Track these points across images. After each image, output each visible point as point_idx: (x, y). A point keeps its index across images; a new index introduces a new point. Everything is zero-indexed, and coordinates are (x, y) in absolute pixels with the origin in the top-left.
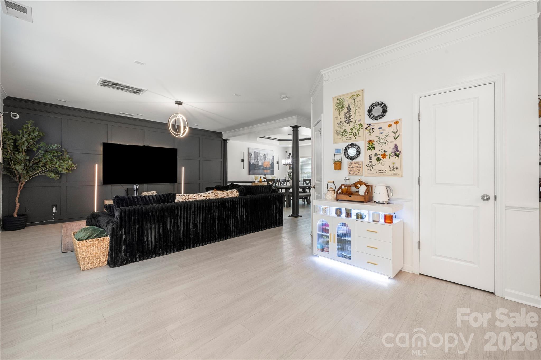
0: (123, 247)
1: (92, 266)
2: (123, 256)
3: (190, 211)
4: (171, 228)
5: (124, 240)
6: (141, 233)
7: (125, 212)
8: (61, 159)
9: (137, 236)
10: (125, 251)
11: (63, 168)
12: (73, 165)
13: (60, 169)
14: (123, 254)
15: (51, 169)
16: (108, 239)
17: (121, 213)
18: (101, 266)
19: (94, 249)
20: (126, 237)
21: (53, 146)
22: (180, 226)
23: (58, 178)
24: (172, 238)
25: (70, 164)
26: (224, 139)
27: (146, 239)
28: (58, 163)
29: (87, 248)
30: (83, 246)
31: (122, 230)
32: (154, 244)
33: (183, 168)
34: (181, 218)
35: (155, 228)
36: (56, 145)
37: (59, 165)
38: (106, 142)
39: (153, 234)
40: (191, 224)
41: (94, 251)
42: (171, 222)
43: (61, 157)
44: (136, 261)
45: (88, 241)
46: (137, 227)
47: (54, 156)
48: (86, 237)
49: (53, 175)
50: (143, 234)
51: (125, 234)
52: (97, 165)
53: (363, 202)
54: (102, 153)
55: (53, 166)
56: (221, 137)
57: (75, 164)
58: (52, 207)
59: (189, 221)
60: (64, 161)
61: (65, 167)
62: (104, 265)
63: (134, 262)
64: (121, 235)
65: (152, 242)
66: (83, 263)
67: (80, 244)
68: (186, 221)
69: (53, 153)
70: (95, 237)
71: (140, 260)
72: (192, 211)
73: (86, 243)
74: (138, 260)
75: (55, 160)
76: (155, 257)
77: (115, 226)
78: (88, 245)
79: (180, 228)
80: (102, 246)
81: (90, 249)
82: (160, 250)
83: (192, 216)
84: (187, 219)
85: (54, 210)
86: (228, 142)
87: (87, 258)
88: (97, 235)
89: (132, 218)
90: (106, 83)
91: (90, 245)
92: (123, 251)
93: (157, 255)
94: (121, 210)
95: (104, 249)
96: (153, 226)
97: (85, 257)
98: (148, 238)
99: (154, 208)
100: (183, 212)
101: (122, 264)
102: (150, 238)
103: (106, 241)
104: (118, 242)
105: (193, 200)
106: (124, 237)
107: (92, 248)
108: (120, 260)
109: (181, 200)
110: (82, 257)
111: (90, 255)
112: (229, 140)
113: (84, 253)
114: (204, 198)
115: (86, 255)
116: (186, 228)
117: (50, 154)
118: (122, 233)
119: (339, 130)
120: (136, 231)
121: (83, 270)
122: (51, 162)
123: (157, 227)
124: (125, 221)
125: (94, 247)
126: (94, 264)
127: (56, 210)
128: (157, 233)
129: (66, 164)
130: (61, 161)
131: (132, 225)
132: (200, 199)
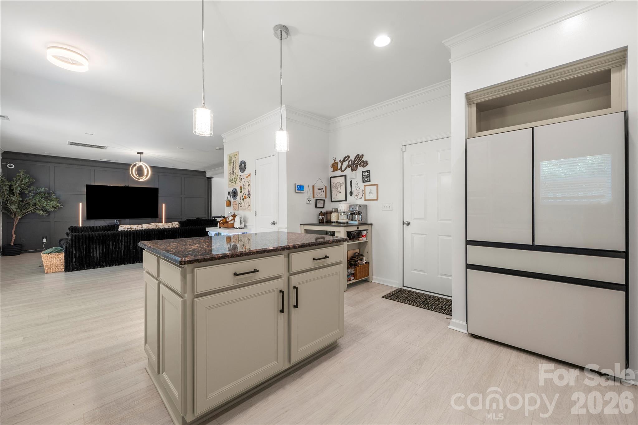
0: (74, 260)
1: (53, 271)
2: (74, 265)
3: (130, 237)
4: (113, 249)
5: (75, 255)
6: (88, 251)
7: (75, 236)
8: (49, 199)
9: (85, 253)
10: (75, 262)
11: (50, 207)
12: (58, 204)
13: (48, 208)
14: (74, 264)
15: (41, 208)
16: (63, 254)
17: (72, 237)
18: (60, 272)
19: (55, 260)
20: (76, 252)
21: (41, 189)
22: (121, 248)
23: (47, 215)
24: (114, 256)
25: (55, 203)
26: (207, 177)
27: (92, 255)
28: (45, 203)
29: (49, 259)
30: (46, 257)
31: (73, 248)
32: (98, 259)
33: (164, 205)
34: (121, 242)
35: (99, 248)
36: (43, 188)
37: (46, 205)
38: (89, 184)
39: (98, 252)
40: (131, 247)
41: (54, 262)
42: (113, 244)
43: (49, 198)
44: (84, 269)
45: (49, 254)
46: (85, 246)
47: (42, 197)
48: (49, 252)
49: (41, 212)
50: (89, 252)
51: (75, 251)
52: (81, 204)
53: (227, 228)
54: (85, 193)
55: (41, 205)
56: (205, 176)
57: (60, 204)
58: (43, 238)
59: (129, 244)
60: (51, 201)
61: (51, 206)
62: (62, 271)
63: (83, 270)
64: (73, 252)
65: (97, 258)
66: (46, 269)
67: (44, 256)
68: (126, 244)
69: (42, 195)
70: (55, 252)
71: (87, 269)
72: (131, 237)
73: (48, 255)
74: (86, 268)
75: (43, 200)
76: (100, 268)
77: (67, 245)
78: (50, 257)
79: (121, 249)
80: (60, 258)
81: (51, 260)
82: (104, 263)
83: (131, 241)
84: (127, 243)
85: (45, 240)
86: (212, 179)
87: (49, 266)
88: (57, 251)
89: (80, 240)
90: (73, 144)
91: (51, 257)
92: (74, 262)
93: (102, 266)
94: (72, 235)
95: (62, 260)
96: (98, 247)
97: (48, 264)
98: (93, 254)
99: (99, 234)
100: (123, 238)
101: (73, 270)
102: (95, 255)
103: (63, 255)
104: (70, 255)
105: (135, 229)
106: (74, 252)
107: (53, 259)
108: (72, 268)
109: (123, 229)
110: (46, 264)
111: (51, 264)
112: (213, 178)
113: (47, 262)
114: (144, 228)
115: (48, 263)
116: (126, 249)
117: (39, 195)
118: (73, 249)
119: (230, 178)
120: (84, 249)
121: (47, 273)
122: (40, 202)
123: (101, 247)
124: (75, 242)
125: (54, 259)
126: (55, 270)
127: (46, 241)
128: (101, 251)
129: (52, 203)
130: (49, 201)
131: (81, 245)
132: (141, 229)
